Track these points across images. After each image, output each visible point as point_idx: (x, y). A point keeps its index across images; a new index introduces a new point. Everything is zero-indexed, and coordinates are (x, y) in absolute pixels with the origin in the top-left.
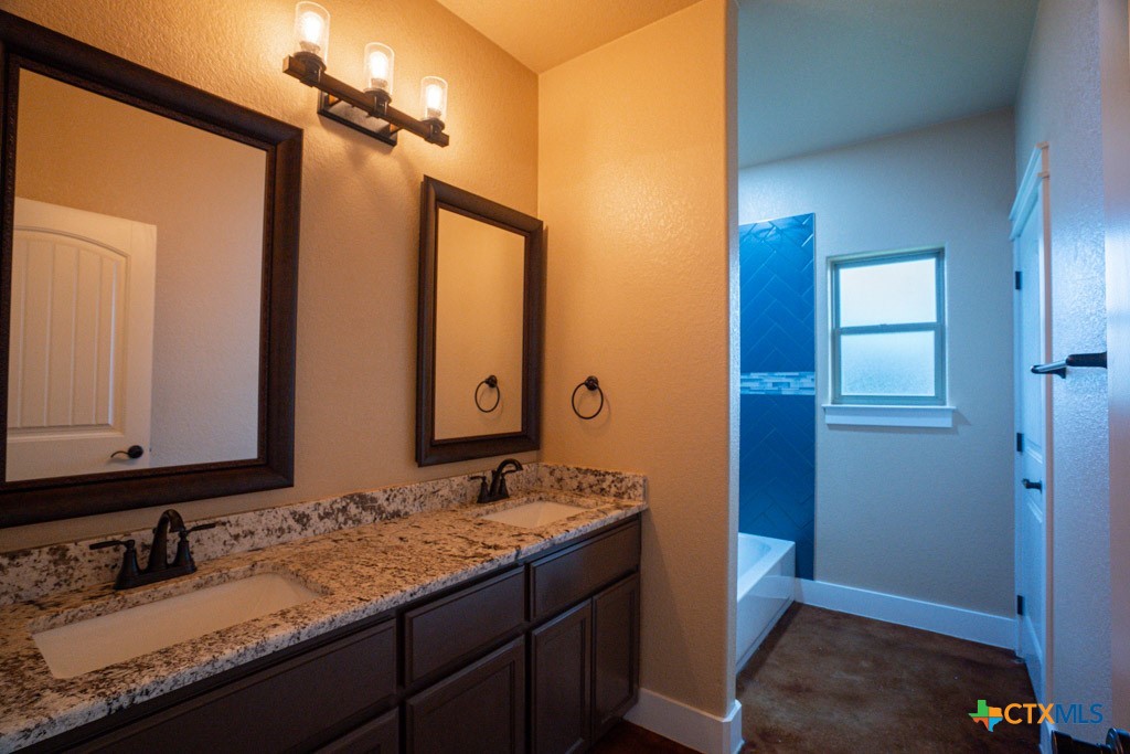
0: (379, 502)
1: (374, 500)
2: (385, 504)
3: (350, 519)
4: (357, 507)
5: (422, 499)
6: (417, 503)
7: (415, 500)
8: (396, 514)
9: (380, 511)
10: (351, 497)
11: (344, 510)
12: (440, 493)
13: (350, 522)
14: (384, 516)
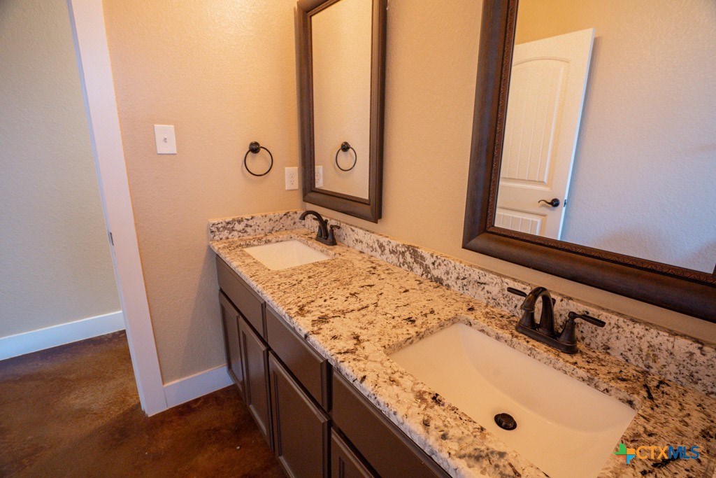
0: (426, 262)
1: (422, 257)
2: (431, 266)
3: (407, 263)
4: (411, 257)
5: (465, 282)
6: (459, 282)
7: (458, 278)
8: (439, 281)
9: (426, 270)
10: (408, 247)
11: (403, 253)
12: (487, 288)
13: (406, 266)
14: (429, 276)
